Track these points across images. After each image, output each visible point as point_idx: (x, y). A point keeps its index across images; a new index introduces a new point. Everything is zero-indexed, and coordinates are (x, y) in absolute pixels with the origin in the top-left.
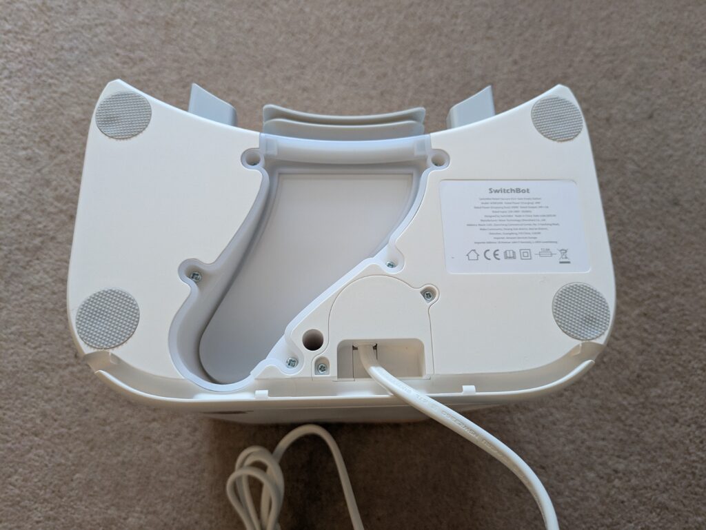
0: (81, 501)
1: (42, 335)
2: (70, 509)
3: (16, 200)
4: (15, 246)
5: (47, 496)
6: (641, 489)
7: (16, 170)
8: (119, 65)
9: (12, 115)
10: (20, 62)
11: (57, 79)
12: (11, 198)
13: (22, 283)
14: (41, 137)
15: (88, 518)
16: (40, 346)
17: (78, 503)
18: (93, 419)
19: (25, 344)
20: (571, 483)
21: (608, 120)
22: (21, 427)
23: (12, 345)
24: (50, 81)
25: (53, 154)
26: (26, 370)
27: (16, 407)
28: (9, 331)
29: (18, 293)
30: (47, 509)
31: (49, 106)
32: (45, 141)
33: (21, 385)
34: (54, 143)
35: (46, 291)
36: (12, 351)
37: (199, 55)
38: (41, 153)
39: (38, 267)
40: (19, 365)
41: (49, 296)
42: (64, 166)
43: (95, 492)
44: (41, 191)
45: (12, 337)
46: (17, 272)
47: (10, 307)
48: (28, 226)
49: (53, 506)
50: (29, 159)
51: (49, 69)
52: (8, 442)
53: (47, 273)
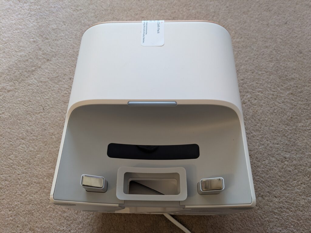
0: (38, 166)
1: (31, 102)
2: (33, 169)
3: (27, 55)
4: (24, 70)
5: (24, 164)
6: (298, 166)
7: (29, 45)
8: (72, 11)
9: (30, 28)
10: (35, 12)
11: (48, 16)
12: (26, 54)
13: (25, 83)
14: (39, 35)
15: (40, 173)
16: (29, 106)
17: (37, 167)
18: (48, 133)
19: (23, 105)
20: (264, 162)
21: (268, 25)
22: (17, 136)
23: (18, 105)
24: (46, 17)
25: (43, 40)
26: (22, 114)
27: (16, 128)
28: (18, 100)
29: (23, 86)
30: (24, 169)
31: (44, 25)
32: (41, 35)
33: (19, 120)
34: (44, 36)
35: (34, 86)
36: (18, 107)
37: (102, 8)
38: (39, 40)
39: (32, 77)
40: (20, 112)
41: (35, 87)
42: (47, 43)
43: (45, 162)
44: (37, 52)
45: (18, 102)
46: (24, 79)
47: (19, 91)
48: (31, 63)
49: (26, 167)
50: (34, 41)
51: (46, 13)
52: (11, 141)
53: (36, 79)
